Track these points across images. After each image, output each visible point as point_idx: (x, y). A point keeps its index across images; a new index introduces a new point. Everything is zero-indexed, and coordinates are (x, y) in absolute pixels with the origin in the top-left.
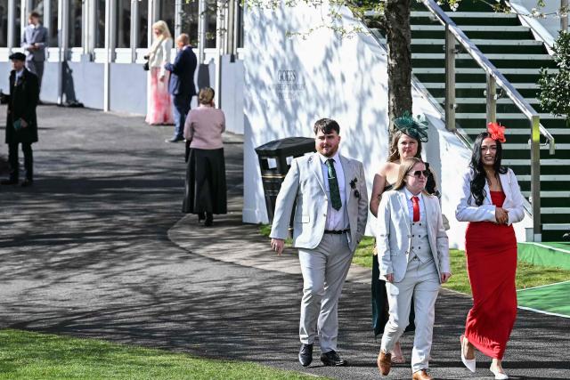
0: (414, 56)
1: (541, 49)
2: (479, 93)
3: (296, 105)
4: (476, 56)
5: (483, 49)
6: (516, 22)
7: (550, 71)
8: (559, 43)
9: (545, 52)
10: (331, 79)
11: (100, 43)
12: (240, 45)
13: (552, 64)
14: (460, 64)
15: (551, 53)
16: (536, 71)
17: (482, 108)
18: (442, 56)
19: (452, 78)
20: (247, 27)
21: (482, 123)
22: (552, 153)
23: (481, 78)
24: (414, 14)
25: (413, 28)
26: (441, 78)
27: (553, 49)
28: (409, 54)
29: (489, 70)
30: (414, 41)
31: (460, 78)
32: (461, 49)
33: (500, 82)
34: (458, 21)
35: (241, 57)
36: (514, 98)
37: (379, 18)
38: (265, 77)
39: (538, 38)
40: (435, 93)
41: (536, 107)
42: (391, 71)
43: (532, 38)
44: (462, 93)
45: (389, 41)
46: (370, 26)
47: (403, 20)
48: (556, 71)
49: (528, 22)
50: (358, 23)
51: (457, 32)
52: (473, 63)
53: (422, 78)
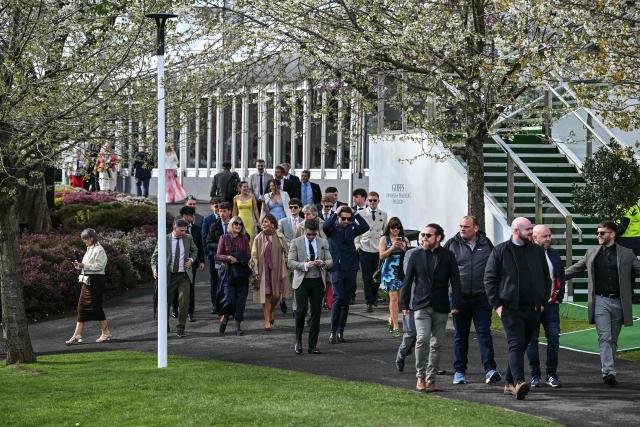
0: (486, 174)
1: (573, 169)
2: (531, 200)
4: (529, 174)
5: (534, 170)
6: (556, 151)
7: (580, 185)
8: (586, 165)
9: (576, 172)
12: (366, 165)
13: (581, 180)
14: (518, 180)
15: (581, 172)
16: (569, 185)
18: (505, 174)
19: (512, 189)
22: (580, 241)
23: (532, 189)
24: (485, 145)
25: (485, 155)
26: (504, 190)
27: (582, 170)
28: (482, 173)
29: (536, 182)
30: (486, 164)
31: (517, 190)
32: (518, 169)
33: (545, 193)
34: (516, 151)
35: (366, 174)
36: (555, 203)
37: (463, 148)
39: (571, 162)
40: (499, 200)
41: (570, 210)
42: (470, 185)
43: (567, 162)
44: (518, 200)
45: (468, 164)
46: (455, 154)
47: (478, 149)
48: (584, 185)
49: (564, 150)
50: (448, 151)
51: (515, 157)
52: (526, 179)
53: (491, 190)
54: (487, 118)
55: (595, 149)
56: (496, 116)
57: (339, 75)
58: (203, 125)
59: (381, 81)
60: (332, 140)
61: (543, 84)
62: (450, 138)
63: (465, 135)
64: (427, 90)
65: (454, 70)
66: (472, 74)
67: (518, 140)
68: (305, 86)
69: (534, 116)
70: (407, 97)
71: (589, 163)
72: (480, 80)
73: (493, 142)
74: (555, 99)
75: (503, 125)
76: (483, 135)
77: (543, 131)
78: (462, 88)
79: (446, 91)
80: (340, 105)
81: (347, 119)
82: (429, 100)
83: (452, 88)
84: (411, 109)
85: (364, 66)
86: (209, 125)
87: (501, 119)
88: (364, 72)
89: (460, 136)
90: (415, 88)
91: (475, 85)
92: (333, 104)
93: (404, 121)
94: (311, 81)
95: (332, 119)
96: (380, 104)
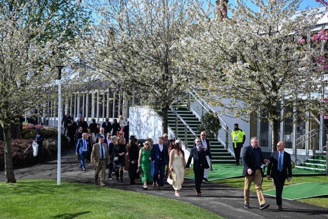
0: (169, 121)
1: (197, 119)
2: (183, 129)
3: (140, 130)
4: (183, 121)
5: (184, 119)
6: (192, 113)
10: (148, 124)
11: (95, 116)
12: (128, 117)
13: (200, 123)
14: (179, 123)
16: (196, 125)
17: (184, 133)
18: (174, 121)
19: (177, 126)
20: (130, 113)
21: (184, 136)
23: (184, 126)
24: (168, 111)
25: (168, 114)
26: (174, 126)
27: (200, 119)
28: (167, 120)
29: (185, 124)
30: (168, 117)
31: (179, 126)
32: (179, 119)
33: (188, 127)
34: (179, 113)
36: (191, 131)
37: (161, 112)
38: (133, 123)
39: (197, 117)
40: (173, 129)
41: (196, 133)
42: (163, 124)
43: (195, 117)
44: (179, 129)
45: (163, 117)
46: (158, 114)
47: (166, 112)
49: (194, 113)
50: (156, 113)
51: (178, 115)
52: (182, 123)
53: (170, 126)
54: (169, 102)
55: (205, 113)
56: (172, 101)
57: (119, 87)
58: (73, 103)
59: (134, 89)
60: (117, 109)
61: (187, 91)
62: (156, 108)
63: (162, 107)
64: (149, 92)
65: (158, 85)
66: (164, 87)
67: (179, 109)
68: (108, 90)
69: (185, 101)
70: (142, 95)
71: (203, 117)
72: (167, 89)
73: (170, 109)
74: (191, 96)
75: (174, 104)
76: (168, 108)
77: (188, 107)
78: (161, 92)
79: (155, 92)
80: (119, 97)
81: (122, 101)
82: (149, 96)
83: (157, 92)
84: (143, 98)
85: (127, 84)
86: (75, 103)
87: (174, 102)
88: (128, 86)
89: (160, 108)
90: (145, 91)
91: (165, 91)
92: (117, 96)
93: (141, 103)
94: (110, 88)
95: (116, 101)
96: (133, 97)
